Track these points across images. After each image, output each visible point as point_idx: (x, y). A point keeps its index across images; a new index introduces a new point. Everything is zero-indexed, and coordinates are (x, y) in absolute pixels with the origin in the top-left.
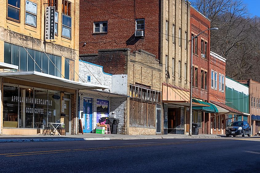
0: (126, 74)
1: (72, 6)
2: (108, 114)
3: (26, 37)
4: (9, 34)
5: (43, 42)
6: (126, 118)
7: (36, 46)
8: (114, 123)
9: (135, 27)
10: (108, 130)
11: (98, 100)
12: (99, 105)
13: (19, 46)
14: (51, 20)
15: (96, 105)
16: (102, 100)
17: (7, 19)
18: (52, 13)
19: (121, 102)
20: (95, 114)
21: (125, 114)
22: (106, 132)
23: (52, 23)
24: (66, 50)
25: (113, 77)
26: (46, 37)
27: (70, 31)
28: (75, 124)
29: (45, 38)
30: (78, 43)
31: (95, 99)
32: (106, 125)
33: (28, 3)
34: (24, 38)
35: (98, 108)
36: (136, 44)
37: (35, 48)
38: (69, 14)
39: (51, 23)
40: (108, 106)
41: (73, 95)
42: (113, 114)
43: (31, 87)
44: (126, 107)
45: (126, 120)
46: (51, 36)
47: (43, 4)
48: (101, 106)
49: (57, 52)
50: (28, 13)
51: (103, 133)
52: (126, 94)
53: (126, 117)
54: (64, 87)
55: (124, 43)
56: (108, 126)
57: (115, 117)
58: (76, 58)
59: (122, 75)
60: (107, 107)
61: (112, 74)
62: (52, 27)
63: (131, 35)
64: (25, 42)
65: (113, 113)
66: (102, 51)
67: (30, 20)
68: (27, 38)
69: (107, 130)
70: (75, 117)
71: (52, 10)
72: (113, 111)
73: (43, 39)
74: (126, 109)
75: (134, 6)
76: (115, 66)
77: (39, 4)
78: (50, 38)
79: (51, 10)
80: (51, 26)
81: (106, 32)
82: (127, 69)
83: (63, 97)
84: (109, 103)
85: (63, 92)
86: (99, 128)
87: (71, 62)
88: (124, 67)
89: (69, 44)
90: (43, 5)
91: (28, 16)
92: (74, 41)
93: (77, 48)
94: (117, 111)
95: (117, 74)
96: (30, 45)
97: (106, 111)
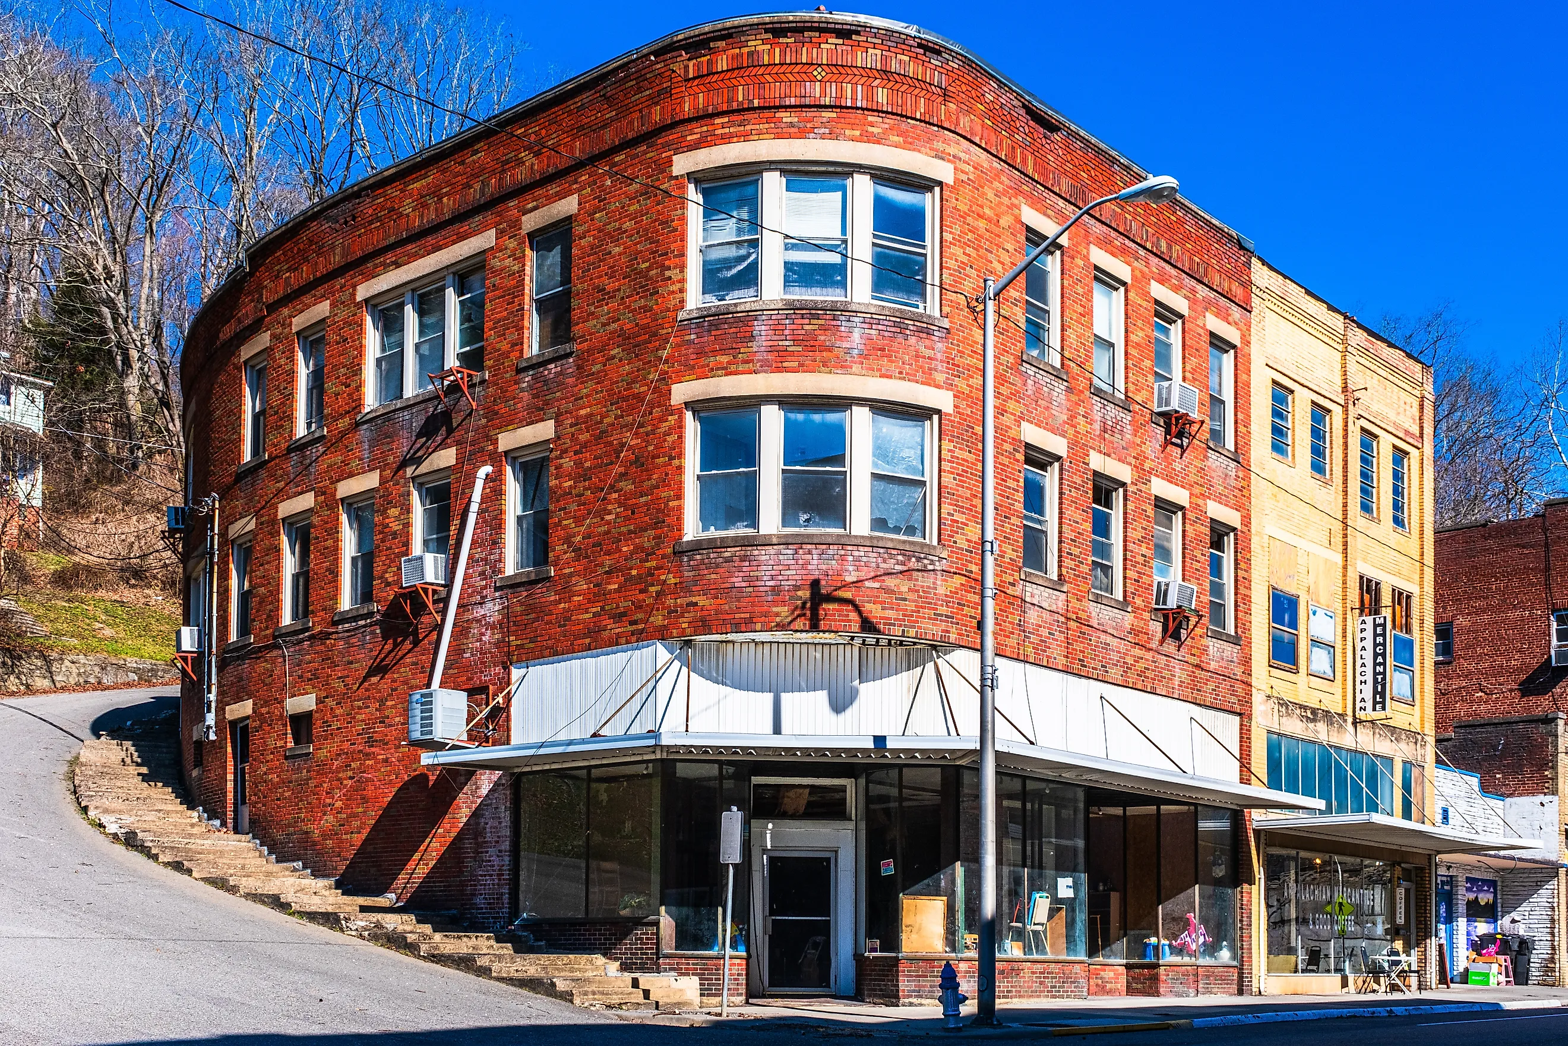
0: (1555, 792)
1: (1415, 602)
2: (1496, 921)
3: (1314, 711)
4: (1276, 707)
5: (1350, 720)
6: (1557, 934)
7: (1335, 734)
8: (1520, 952)
9: (1549, 635)
10: (1507, 976)
11: (1468, 880)
12: (1471, 896)
13: (1297, 740)
14: (1376, 655)
15: (1463, 896)
16: (1478, 880)
17: (1270, 666)
18: (1380, 635)
19: (1538, 885)
20: (1462, 923)
21: (1553, 921)
22: (1502, 978)
23: (1380, 664)
24: (1403, 737)
25: (1507, 806)
26: (1358, 705)
27: (1412, 680)
28: (1428, 957)
29: (1358, 708)
30: (1430, 711)
31: (1461, 879)
32: (1501, 958)
33: (1314, 613)
34: (1309, 715)
35: (1469, 903)
36: (1557, 690)
37: (1336, 739)
38: (1408, 630)
39: (1375, 664)
40: (1495, 897)
41: (1422, 869)
42: (1513, 921)
43: (1321, 855)
44: (1556, 900)
45: (1557, 939)
46: (1375, 703)
47: (1349, 609)
48: (1477, 898)
49: (1383, 746)
50: (1315, 642)
51: (1493, 981)
52: (1553, 857)
53: (1556, 930)
54: (1403, 849)
55: (1511, 690)
56: (1506, 961)
57: (1521, 933)
58: (1428, 760)
59: (1541, 798)
60: (1491, 901)
61: (1503, 796)
62: (1380, 677)
63: (1535, 663)
64: (1311, 725)
65: (1517, 918)
66: (1465, 726)
67: (1320, 660)
68: (1314, 715)
69: (1504, 973)
70: (1427, 935)
71: (1380, 625)
72: (1509, 913)
73: (1350, 712)
74: (1555, 905)
75: (1547, 569)
76: (1515, 769)
77: (1340, 612)
78: (1374, 709)
79: (1375, 626)
80: (1375, 674)
81: (1448, 659)
82: (1555, 779)
83: (1399, 878)
84: (1499, 888)
85: (1399, 864)
86: (1480, 966)
87: (1415, 772)
88: (1546, 773)
89: (1410, 719)
90: (1349, 612)
91: (1315, 649)
92: (1422, 707)
93: (1430, 729)
94: (1527, 913)
95: (1520, 795)
96: (1322, 732)
97: (1490, 913)
